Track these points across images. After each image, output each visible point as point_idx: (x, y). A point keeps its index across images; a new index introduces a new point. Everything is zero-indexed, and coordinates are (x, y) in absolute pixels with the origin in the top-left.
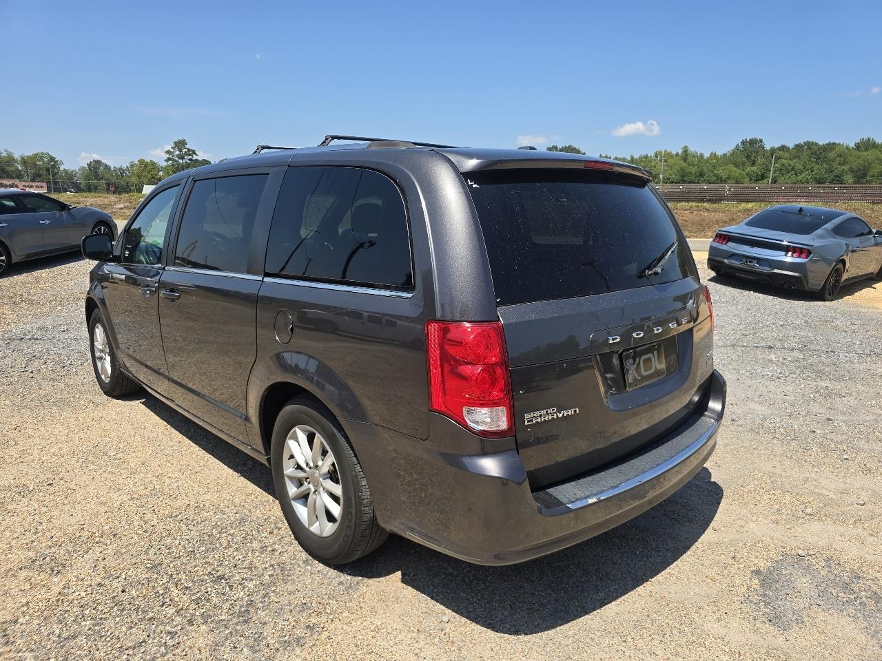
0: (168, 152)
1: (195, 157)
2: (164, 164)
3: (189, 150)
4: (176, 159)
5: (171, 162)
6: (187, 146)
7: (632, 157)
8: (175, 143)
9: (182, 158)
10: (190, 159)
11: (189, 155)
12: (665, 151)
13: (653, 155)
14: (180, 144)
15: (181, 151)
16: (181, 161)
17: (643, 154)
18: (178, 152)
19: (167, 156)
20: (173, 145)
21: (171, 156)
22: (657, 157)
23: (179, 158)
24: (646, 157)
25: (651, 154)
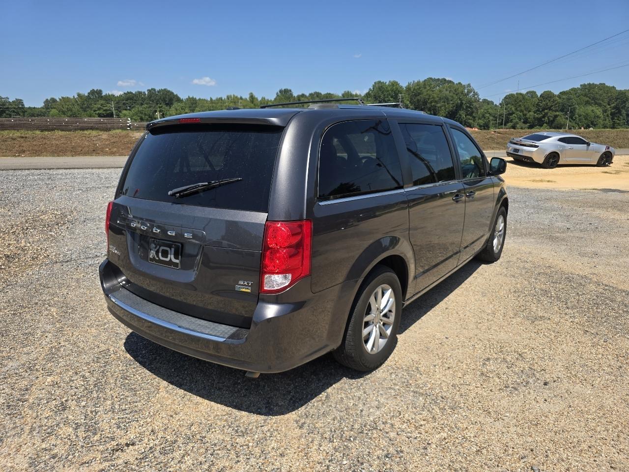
7: (211, 99)
12: (234, 95)
13: (226, 97)
17: (219, 97)
22: (228, 99)
24: (221, 99)
25: (224, 97)
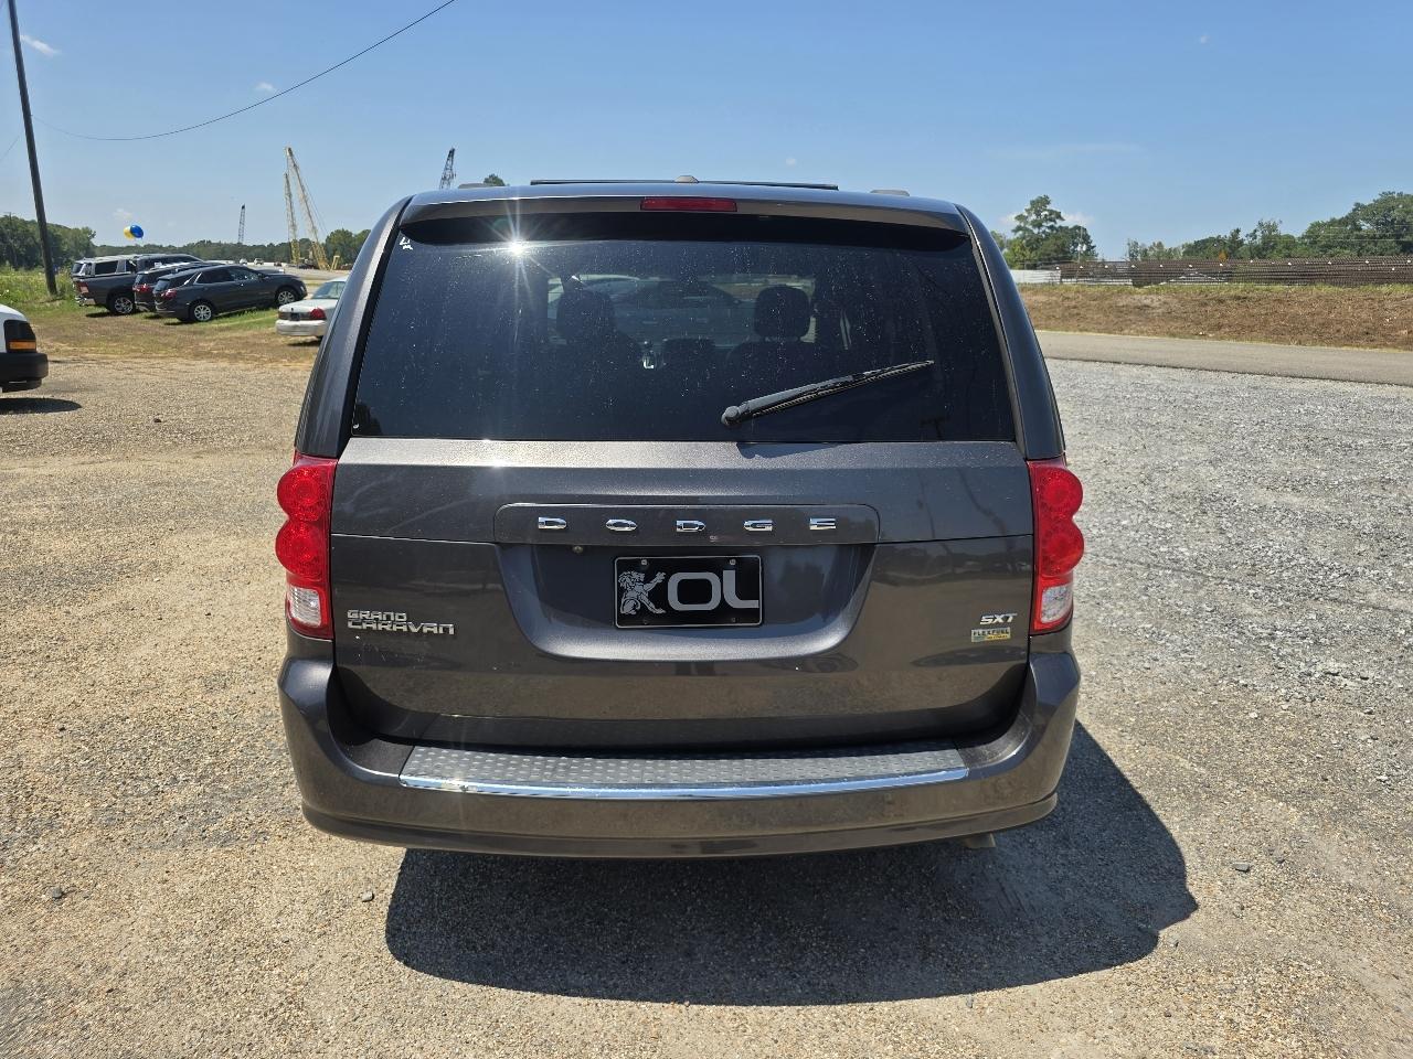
0: (1020, 218)
1: (1059, 223)
2: (1011, 236)
3: (1051, 212)
4: (1030, 227)
5: (1021, 232)
6: (1048, 207)
8: (1033, 203)
9: (1039, 225)
10: (1051, 227)
11: (1051, 220)
14: (1040, 204)
15: (1038, 214)
16: (1036, 231)
18: (1034, 217)
19: (1018, 223)
20: (1029, 207)
21: (1022, 225)
23: (1034, 226)
